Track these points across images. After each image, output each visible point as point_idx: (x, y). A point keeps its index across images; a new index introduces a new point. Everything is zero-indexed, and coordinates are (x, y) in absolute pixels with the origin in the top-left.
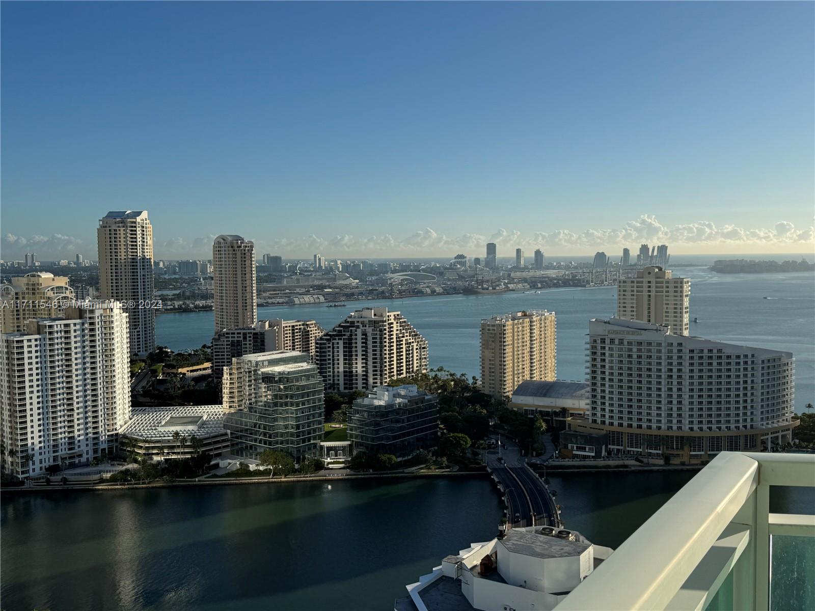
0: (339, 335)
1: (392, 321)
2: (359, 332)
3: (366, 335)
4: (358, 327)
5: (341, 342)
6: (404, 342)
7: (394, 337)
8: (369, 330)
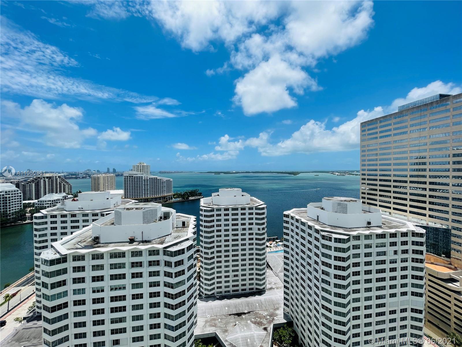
0: (33, 181)
1: (57, 178)
2: (42, 181)
3: (45, 181)
4: (42, 179)
5: (34, 184)
6: (62, 185)
7: (58, 183)
8: (47, 180)
